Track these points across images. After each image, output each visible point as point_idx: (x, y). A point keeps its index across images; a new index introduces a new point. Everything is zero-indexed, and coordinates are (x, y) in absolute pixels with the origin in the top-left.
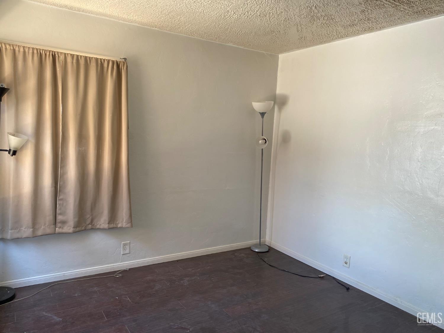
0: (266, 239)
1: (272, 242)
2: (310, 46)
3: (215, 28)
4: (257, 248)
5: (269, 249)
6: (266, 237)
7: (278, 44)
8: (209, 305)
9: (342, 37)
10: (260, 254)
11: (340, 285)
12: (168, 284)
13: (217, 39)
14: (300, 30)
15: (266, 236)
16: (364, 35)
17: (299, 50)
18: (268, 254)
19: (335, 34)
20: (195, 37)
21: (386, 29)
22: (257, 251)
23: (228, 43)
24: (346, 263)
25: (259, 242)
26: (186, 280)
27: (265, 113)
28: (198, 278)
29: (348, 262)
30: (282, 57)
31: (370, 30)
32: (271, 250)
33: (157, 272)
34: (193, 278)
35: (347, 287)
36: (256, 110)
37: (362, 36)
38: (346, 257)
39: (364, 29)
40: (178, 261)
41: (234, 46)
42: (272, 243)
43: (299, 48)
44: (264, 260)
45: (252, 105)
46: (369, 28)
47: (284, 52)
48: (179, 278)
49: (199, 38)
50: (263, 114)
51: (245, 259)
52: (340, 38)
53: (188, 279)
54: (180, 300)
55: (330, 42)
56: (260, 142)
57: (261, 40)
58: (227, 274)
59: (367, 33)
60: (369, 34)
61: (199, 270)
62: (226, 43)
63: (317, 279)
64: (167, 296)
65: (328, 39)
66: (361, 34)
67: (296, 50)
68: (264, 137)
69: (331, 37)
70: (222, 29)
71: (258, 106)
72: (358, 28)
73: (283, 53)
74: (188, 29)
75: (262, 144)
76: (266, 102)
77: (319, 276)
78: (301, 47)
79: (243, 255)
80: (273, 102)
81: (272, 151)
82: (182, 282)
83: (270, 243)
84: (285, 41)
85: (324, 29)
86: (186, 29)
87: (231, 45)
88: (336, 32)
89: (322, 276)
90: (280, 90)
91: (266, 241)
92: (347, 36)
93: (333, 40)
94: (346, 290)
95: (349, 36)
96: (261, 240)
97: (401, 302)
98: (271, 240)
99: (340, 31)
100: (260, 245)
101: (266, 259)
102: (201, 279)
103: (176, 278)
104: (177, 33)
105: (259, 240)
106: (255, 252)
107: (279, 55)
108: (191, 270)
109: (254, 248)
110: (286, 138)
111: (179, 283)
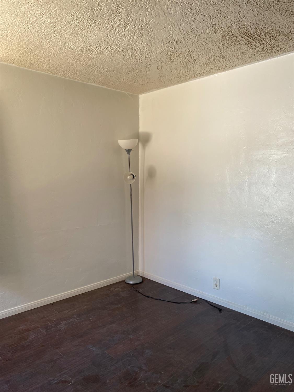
0: (139, 270)
1: (145, 272)
2: (168, 86)
3: (77, 65)
4: (131, 280)
5: (142, 280)
6: (139, 269)
7: (139, 84)
8: (90, 348)
9: (198, 76)
10: (134, 286)
11: (213, 307)
12: (44, 332)
13: (79, 77)
14: (161, 68)
15: (139, 267)
16: (217, 74)
17: (158, 90)
18: (142, 285)
19: (192, 73)
20: (57, 76)
21: (237, 68)
22: (131, 283)
23: (90, 82)
24: (216, 286)
25: (133, 273)
26: (62, 324)
27: (131, 150)
28: (76, 320)
29: (218, 284)
30: (142, 97)
31: (223, 68)
32: (144, 280)
33: (31, 319)
34: (71, 321)
35: (219, 308)
36: (122, 147)
37: (216, 75)
38: (216, 280)
39: (218, 68)
40: (52, 304)
41: (96, 85)
42: (144, 274)
43: (158, 88)
44: (140, 291)
45: (118, 143)
46: (223, 67)
47: (144, 92)
48: (55, 323)
49: (60, 77)
50: (129, 151)
51: (121, 293)
52: (196, 77)
53: (64, 322)
54: (57, 348)
55: (187, 81)
56: (129, 177)
57: (123, 79)
58: (105, 311)
59: (220, 72)
60: (222, 73)
61: (76, 310)
62: (88, 82)
63: (191, 304)
64: (43, 346)
65: (185, 78)
66: (215, 73)
67: (156, 90)
68: (132, 173)
69: (188, 75)
70: (84, 66)
71: (123, 143)
72: (213, 67)
73: (144, 94)
74: (49, 66)
75: (130, 180)
76: (131, 139)
77: (193, 300)
78: (160, 87)
79: (118, 289)
80: (138, 139)
81: (139, 186)
82: (58, 326)
83: (143, 273)
84: (145, 80)
85: (182, 67)
86: (46, 66)
87: (94, 85)
88: (193, 71)
89: (195, 300)
90: (142, 129)
91: (139, 272)
92: (202, 74)
93: (189, 79)
94: (219, 311)
95: (204, 75)
96: (134, 271)
97: (269, 316)
98: (144, 271)
99: (196, 69)
100: (134, 276)
101: (141, 291)
102: (79, 321)
103: (51, 323)
104: (37, 70)
105: (133, 272)
106: (129, 285)
107: (139, 95)
108: (67, 312)
109: (128, 280)
110: (151, 173)
111: (56, 329)
